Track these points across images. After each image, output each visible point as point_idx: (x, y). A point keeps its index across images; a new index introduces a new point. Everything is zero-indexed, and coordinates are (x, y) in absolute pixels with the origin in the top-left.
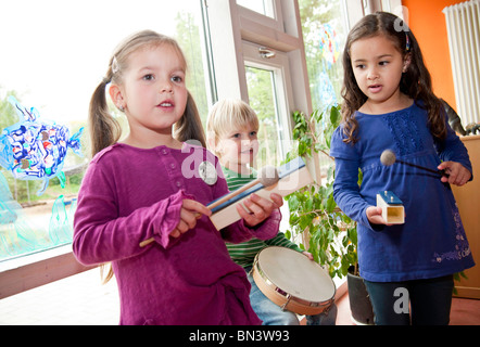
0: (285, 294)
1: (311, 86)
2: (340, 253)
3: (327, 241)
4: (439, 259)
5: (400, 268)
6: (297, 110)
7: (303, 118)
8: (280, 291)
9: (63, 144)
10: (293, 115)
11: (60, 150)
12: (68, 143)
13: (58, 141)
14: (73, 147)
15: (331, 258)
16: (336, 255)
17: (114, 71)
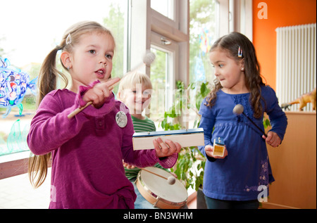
0: (156, 196)
1: (190, 62)
2: (194, 174)
3: (188, 167)
4: (248, 190)
5: (224, 192)
6: (179, 79)
7: (182, 86)
8: (153, 194)
9: (24, 85)
10: (176, 83)
11: (22, 89)
12: (28, 86)
13: (21, 83)
14: (31, 88)
15: (188, 176)
16: (192, 174)
17: (67, 43)
